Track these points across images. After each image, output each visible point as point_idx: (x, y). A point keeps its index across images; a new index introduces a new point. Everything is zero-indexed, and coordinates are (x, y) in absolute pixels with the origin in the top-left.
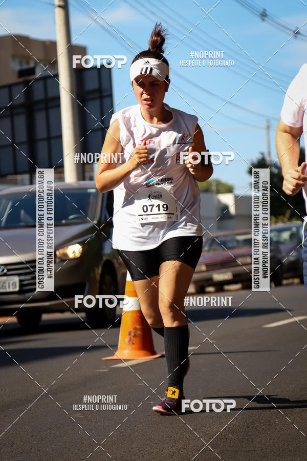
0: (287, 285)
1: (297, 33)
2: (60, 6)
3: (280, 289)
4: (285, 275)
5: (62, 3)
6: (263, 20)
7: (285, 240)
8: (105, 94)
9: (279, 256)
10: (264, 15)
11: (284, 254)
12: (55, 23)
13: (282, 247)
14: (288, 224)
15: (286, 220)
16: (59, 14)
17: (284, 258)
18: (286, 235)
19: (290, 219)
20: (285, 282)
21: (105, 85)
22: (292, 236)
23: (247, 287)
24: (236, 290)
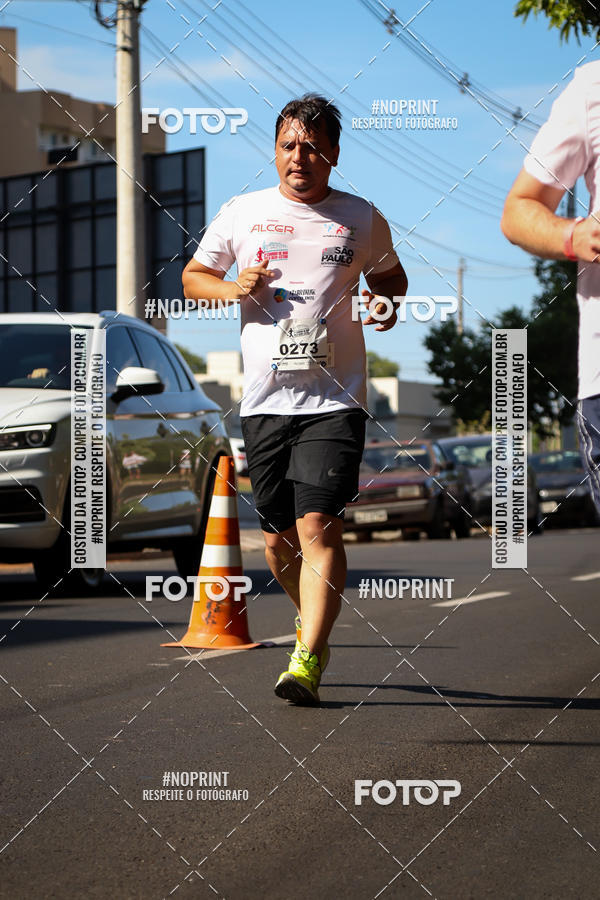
0: (477, 536)
1: (517, 116)
2: (125, 49)
3: (465, 542)
5: (128, 44)
7: (479, 461)
8: (192, 199)
9: (467, 488)
10: (464, 83)
11: (475, 485)
12: (115, 76)
13: (472, 473)
15: (481, 428)
16: (123, 61)
17: (474, 490)
20: (474, 531)
21: (193, 185)
23: (410, 536)
24: (392, 540)
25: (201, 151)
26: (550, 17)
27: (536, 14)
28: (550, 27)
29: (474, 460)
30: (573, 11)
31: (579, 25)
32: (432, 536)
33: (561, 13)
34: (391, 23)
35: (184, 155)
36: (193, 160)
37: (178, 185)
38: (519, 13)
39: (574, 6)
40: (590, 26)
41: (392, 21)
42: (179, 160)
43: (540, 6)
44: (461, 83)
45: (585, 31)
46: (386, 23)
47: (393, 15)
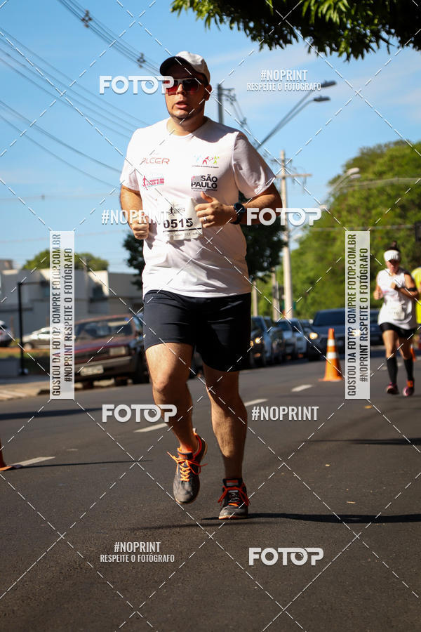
6: (141, 66)
10: (141, 61)
23: (121, 383)
24: (108, 386)
26: (196, 12)
27: (186, 10)
28: (197, 19)
30: (212, 7)
31: (218, 17)
32: (136, 382)
33: (204, 9)
34: (87, 19)
38: (174, 9)
39: (212, 4)
40: (224, 17)
41: (87, 18)
43: (189, 4)
44: (138, 60)
45: (221, 20)
46: (83, 20)
47: (87, 14)
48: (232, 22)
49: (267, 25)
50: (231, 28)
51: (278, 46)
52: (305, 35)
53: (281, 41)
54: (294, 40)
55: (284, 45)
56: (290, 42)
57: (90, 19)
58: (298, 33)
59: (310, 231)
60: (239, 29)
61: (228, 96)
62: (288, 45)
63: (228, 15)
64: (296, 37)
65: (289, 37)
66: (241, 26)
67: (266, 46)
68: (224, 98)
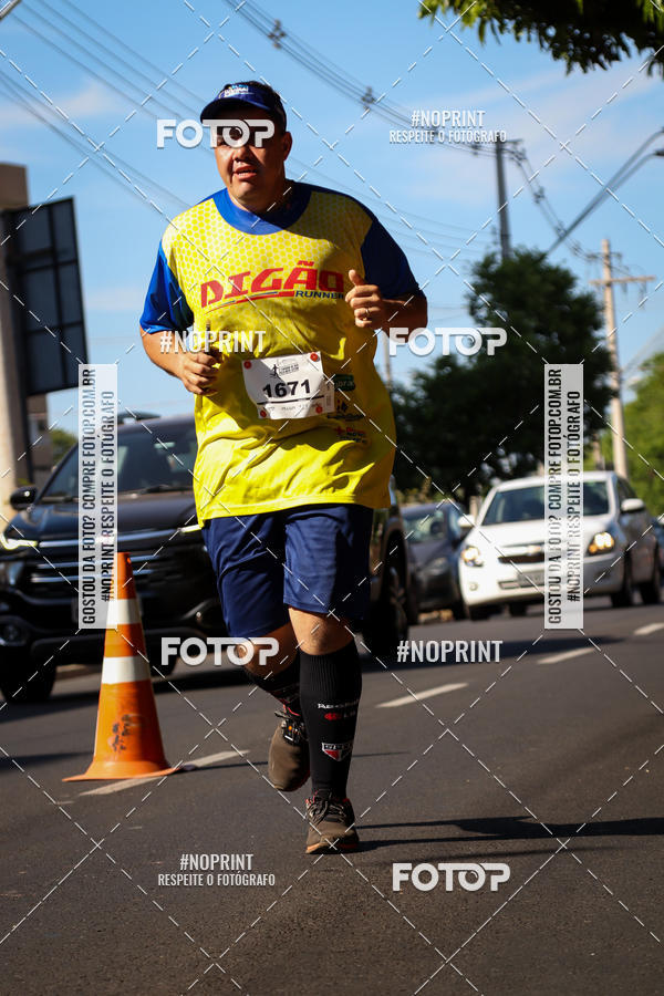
0: (427, 623)
4: (423, 605)
6: (368, 109)
7: (423, 535)
8: (63, 258)
10: (368, 99)
11: (419, 564)
13: (416, 550)
14: (429, 505)
15: (422, 496)
17: (419, 570)
18: (424, 526)
19: (432, 494)
20: (423, 617)
21: (62, 243)
22: (435, 528)
25: (69, 202)
26: (460, 16)
27: (444, 12)
29: (417, 535)
30: (484, 6)
31: (496, 23)
33: (473, 10)
34: (277, 36)
35: (50, 208)
36: (59, 214)
37: (45, 244)
38: (424, 13)
40: (507, 21)
41: (277, 34)
42: (44, 215)
44: (364, 99)
45: (502, 27)
46: (272, 36)
47: (278, 26)
48: (518, 29)
49: (577, 31)
50: (518, 39)
51: (597, 66)
52: (641, 47)
53: (602, 58)
54: (622, 54)
55: (606, 64)
56: (617, 58)
57: (283, 35)
58: (630, 42)
59: (656, 372)
60: (529, 39)
61: (513, 153)
62: (615, 63)
63: (510, 19)
64: (625, 49)
65: (614, 49)
66: (534, 35)
67: (577, 67)
68: (506, 156)
